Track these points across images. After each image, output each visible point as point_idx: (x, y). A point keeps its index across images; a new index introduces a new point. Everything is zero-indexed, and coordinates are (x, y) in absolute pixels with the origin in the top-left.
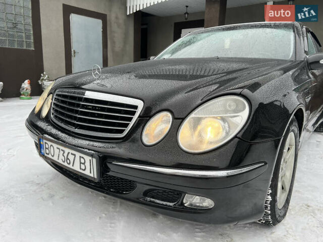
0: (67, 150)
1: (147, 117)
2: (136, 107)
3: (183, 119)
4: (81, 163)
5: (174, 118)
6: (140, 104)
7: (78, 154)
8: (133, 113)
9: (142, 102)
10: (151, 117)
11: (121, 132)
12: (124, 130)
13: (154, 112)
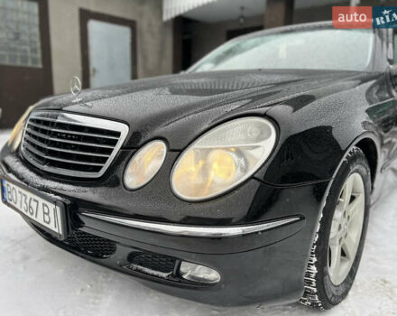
0: (29, 195)
1: (133, 148)
2: (118, 134)
3: (181, 151)
4: (44, 213)
5: (170, 150)
6: (124, 130)
7: (41, 201)
8: (113, 143)
9: (127, 127)
10: (138, 148)
11: (97, 169)
12: (101, 167)
13: (142, 141)
